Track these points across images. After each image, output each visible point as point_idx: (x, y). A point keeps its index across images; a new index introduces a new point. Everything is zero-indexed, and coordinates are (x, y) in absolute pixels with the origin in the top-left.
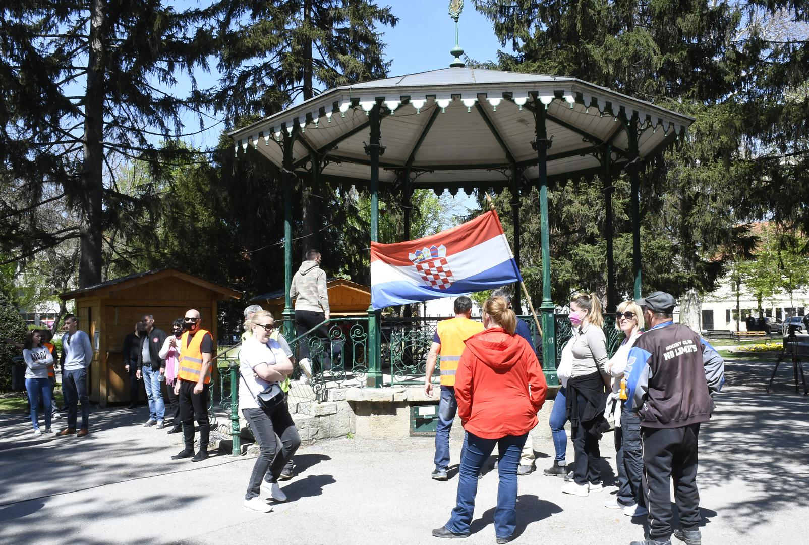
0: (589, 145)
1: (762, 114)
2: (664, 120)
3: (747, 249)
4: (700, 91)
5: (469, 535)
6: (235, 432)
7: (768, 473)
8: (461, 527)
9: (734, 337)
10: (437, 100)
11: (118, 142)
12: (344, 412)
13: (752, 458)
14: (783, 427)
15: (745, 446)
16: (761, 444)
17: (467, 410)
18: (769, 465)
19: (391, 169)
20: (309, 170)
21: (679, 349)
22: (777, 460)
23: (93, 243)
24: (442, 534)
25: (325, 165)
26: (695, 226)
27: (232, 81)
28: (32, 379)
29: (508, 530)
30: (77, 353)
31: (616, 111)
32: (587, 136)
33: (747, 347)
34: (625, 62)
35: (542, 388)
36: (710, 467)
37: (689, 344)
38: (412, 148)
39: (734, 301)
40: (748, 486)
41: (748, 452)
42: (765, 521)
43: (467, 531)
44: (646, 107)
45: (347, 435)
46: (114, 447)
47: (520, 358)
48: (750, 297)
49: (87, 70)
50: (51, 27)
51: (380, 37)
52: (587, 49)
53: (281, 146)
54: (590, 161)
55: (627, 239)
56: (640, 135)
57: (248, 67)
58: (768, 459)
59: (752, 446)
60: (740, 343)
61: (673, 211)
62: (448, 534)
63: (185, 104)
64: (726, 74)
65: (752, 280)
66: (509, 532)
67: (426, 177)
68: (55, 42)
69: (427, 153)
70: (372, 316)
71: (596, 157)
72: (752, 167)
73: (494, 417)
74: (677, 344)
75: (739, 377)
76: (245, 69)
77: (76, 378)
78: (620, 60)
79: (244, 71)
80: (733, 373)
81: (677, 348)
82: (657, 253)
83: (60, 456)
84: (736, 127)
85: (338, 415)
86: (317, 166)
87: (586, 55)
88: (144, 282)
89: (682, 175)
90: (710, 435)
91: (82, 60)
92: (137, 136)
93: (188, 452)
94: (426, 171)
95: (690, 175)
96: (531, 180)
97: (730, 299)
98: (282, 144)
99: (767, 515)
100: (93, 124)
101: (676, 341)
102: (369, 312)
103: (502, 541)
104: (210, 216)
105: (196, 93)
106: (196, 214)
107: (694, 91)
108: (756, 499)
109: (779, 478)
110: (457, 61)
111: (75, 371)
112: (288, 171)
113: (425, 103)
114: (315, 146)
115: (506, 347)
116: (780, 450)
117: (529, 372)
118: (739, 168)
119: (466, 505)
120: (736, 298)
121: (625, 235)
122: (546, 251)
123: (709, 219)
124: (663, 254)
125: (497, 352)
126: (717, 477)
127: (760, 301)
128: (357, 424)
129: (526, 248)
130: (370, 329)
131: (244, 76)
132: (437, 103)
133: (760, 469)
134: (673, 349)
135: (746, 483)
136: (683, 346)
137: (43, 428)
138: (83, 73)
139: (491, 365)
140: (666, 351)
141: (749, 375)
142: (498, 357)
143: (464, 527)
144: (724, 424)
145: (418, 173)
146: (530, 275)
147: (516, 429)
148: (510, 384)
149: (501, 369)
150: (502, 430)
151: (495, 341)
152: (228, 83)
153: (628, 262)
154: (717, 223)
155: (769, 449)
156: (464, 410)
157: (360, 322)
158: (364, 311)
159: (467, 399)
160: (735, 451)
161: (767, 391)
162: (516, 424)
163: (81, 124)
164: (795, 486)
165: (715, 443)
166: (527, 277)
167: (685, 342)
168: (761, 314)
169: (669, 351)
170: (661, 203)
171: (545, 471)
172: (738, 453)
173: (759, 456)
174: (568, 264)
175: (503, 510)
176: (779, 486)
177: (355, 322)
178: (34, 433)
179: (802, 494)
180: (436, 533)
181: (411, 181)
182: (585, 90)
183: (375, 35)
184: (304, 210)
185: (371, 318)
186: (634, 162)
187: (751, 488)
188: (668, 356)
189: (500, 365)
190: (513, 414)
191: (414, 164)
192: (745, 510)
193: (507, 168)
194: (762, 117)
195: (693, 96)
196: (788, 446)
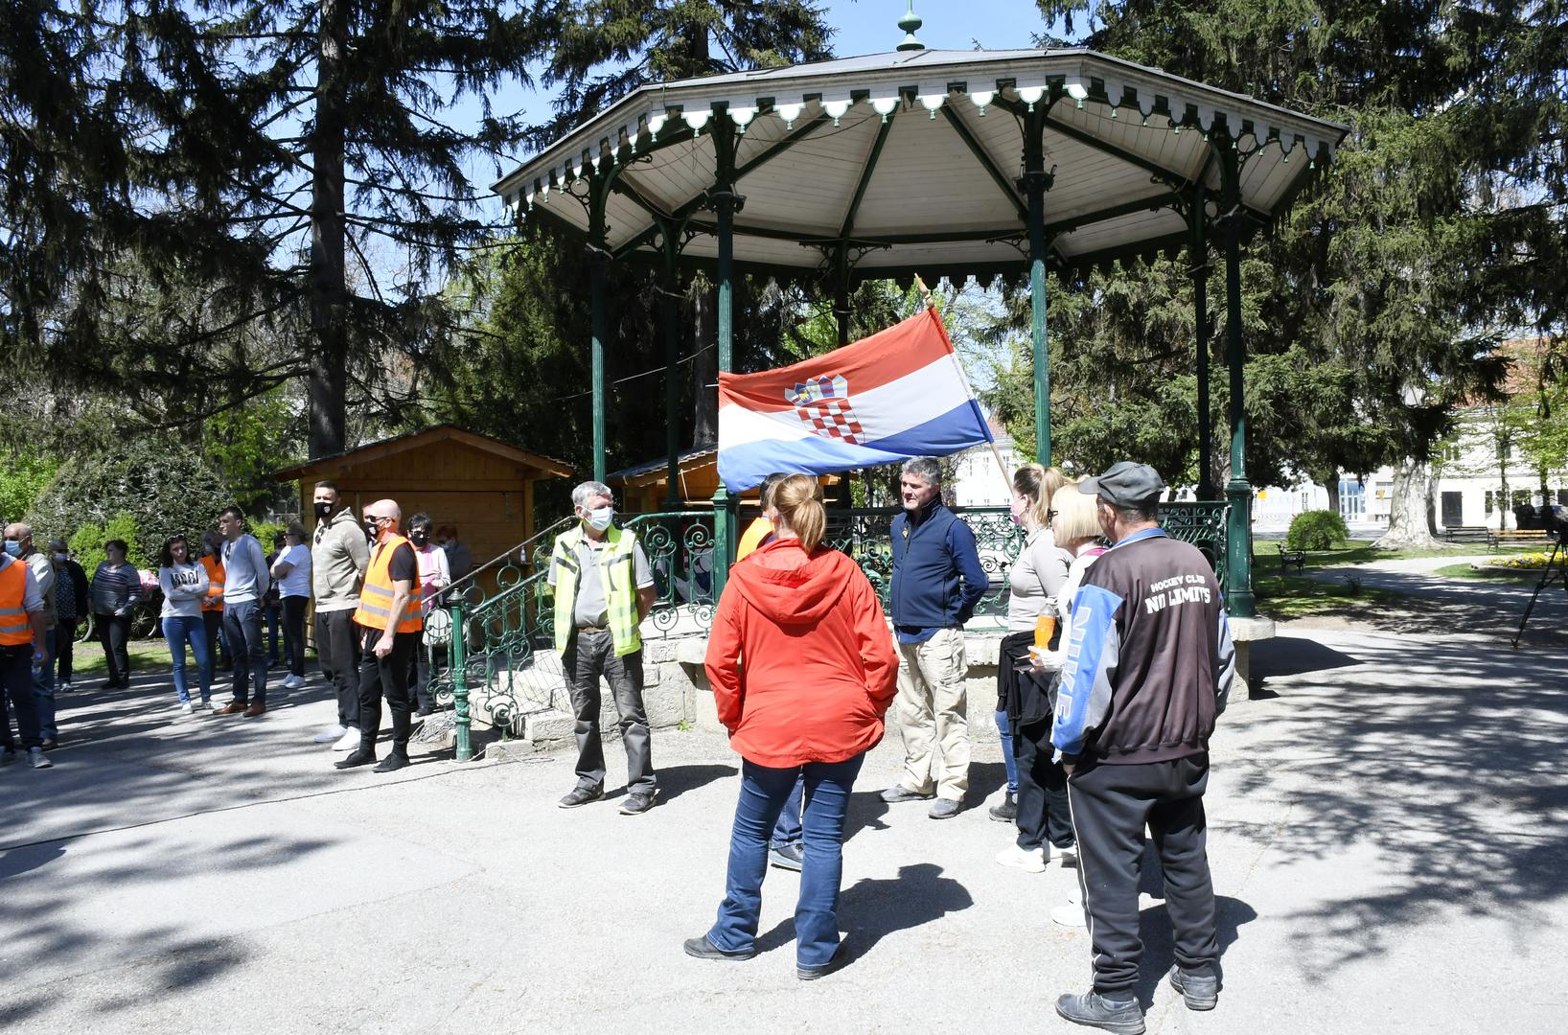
0: (1164, 189)
1: (1499, 120)
2: (1283, 130)
3: (1491, 381)
4: (1403, 89)
5: (752, 955)
6: (461, 719)
7: (1437, 830)
8: (734, 939)
9: (1493, 540)
10: (823, 104)
11: (378, 214)
12: (673, 683)
13: (1419, 793)
14: (1512, 724)
15: (1414, 765)
16: (1448, 762)
17: (731, 709)
18: (1446, 810)
19: (812, 244)
20: (659, 249)
21: (1177, 592)
22: (1468, 799)
23: (327, 384)
24: (699, 951)
25: (689, 238)
26: (1380, 339)
27: (573, 103)
28: (172, 619)
29: (817, 953)
30: (243, 574)
31: (1207, 120)
32: (1160, 173)
33: (1505, 559)
34: (1262, 43)
35: (883, 664)
36: (1325, 810)
37: (1197, 585)
38: (848, 204)
39: (1493, 476)
40: (1382, 859)
41: (1418, 778)
42: (1378, 951)
43: (746, 947)
44: (1244, 106)
45: (678, 725)
46: (279, 738)
47: (836, 602)
48: (1526, 469)
49: (316, 93)
50: (265, 24)
51: (821, 17)
52: (1187, 20)
53: (584, 204)
54: (1169, 221)
55: (1264, 365)
56: (1243, 163)
57: (601, 78)
58: (1449, 796)
59: (1430, 765)
60: (1499, 552)
61: (1349, 313)
62: (711, 951)
63: (475, 143)
64: (1450, 53)
65: (1528, 439)
66: (821, 956)
67: (877, 257)
68: (271, 47)
69: (875, 214)
70: (721, 509)
71: (1179, 211)
72: (1490, 225)
73: (784, 722)
74: (1174, 581)
75: (1476, 616)
76: (596, 82)
77: (241, 616)
78: (1251, 40)
79: (592, 87)
80: (1464, 607)
81: (1172, 588)
82: (1315, 389)
83: (170, 755)
84: (1446, 148)
85: (661, 689)
86: (672, 239)
87: (1184, 31)
88: (401, 449)
89: (1360, 245)
90: (1358, 738)
91: (308, 75)
92: (413, 203)
93: (364, 755)
94: (878, 246)
95: (1372, 244)
96: (1070, 258)
97: (1488, 472)
98: (586, 200)
99: (1387, 934)
100: (328, 184)
101: (1173, 574)
102: (715, 501)
103: (807, 974)
104: (552, 338)
105: (490, 122)
106: (531, 335)
107: (1390, 91)
108: (1386, 893)
109: (1456, 843)
110: (910, 39)
111: (240, 604)
112: (595, 249)
113: (802, 110)
114: (669, 206)
115: (805, 580)
116: (1482, 775)
117: (857, 630)
118: (1465, 228)
119: (742, 896)
120: (1500, 470)
121: (1259, 357)
122: (1043, 385)
123: (1407, 324)
124: (1327, 391)
125: (784, 591)
126: (1325, 836)
127: (1543, 475)
128: (698, 706)
129: (1083, 382)
130: (718, 533)
131: (594, 96)
132: (824, 108)
133: (1425, 821)
134: (1165, 591)
135: (1381, 851)
136: (1185, 586)
137: (199, 701)
138: (310, 98)
139: (773, 617)
140: (1149, 594)
141: (1493, 612)
142: (786, 601)
143: (740, 940)
144: (1397, 714)
145: (863, 250)
146: (1088, 432)
147: (831, 750)
148: (815, 655)
149: (795, 626)
150: (800, 751)
151: (785, 568)
152: (567, 107)
153: (1263, 408)
154: (1422, 332)
155: (1461, 774)
156: (725, 708)
157: (703, 519)
158: (708, 499)
159: (730, 687)
160: (1390, 776)
161: (1515, 644)
162: (828, 739)
163: (308, 184)
164: (1482, 863)
165: (1357, 757)
166: (1082, 434)
167: (1190, 579)
168: (1546, 499)
169: (1157, 593)
170: (1331, 297)
171: (991, 811)
172: (1394, 780)
173: (1434, 788)
174: (1155, 411)
175: (808, 911)
176: (1445, 861)
177: (692, 519)
178: (180, 708)
179: (1486, 885)
180: (691, 947)
181: (850, 264)
182: (1110, 74)
183: (814, 13)
184: (698, 323)
185: (719, 512)
186: (1231, 214)
187: (1385, 866)
188: (1153, 605)
189: (791, 617)
190: (819, 718)
191: (854, 234)
192: (1346, 921)
193: (1022, 238)
194: (1500, 126)
195: (1388, 100)
196: (1503, 768)
